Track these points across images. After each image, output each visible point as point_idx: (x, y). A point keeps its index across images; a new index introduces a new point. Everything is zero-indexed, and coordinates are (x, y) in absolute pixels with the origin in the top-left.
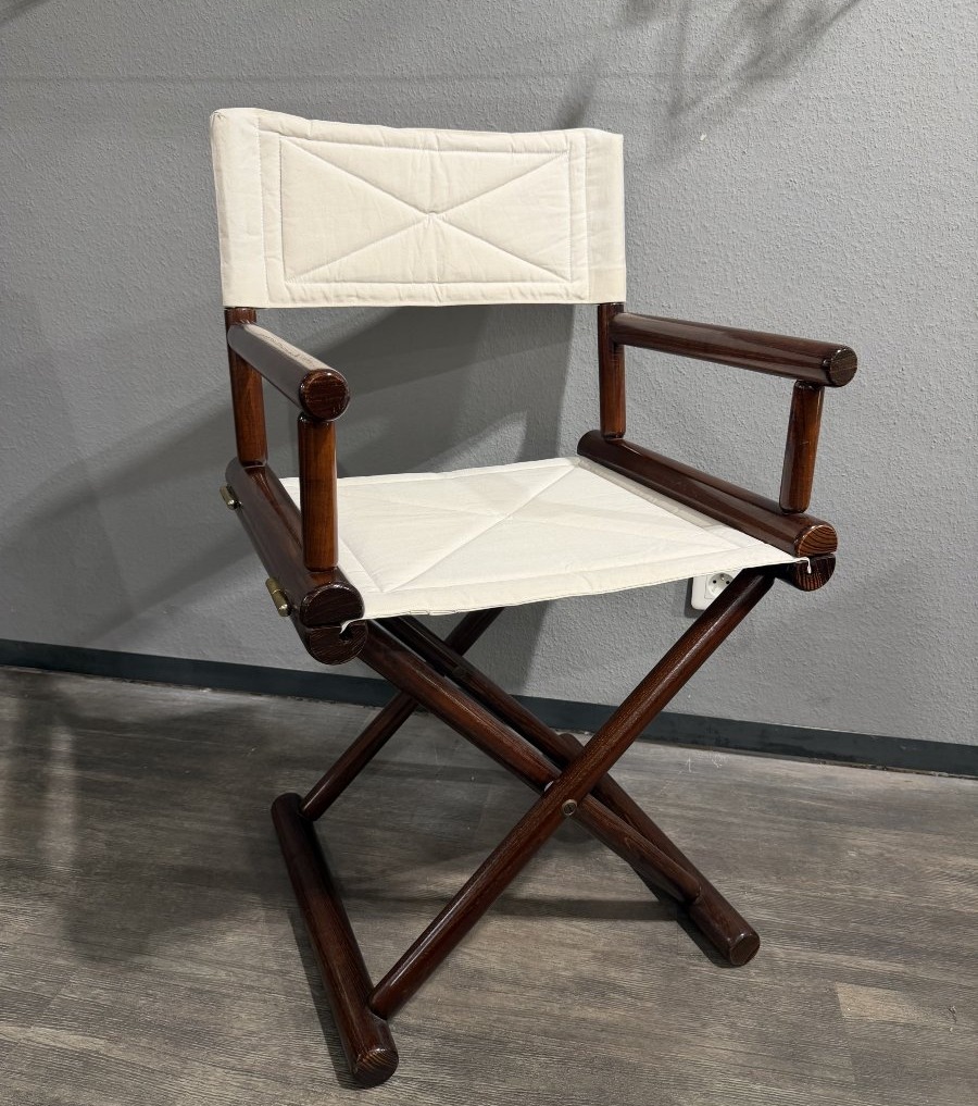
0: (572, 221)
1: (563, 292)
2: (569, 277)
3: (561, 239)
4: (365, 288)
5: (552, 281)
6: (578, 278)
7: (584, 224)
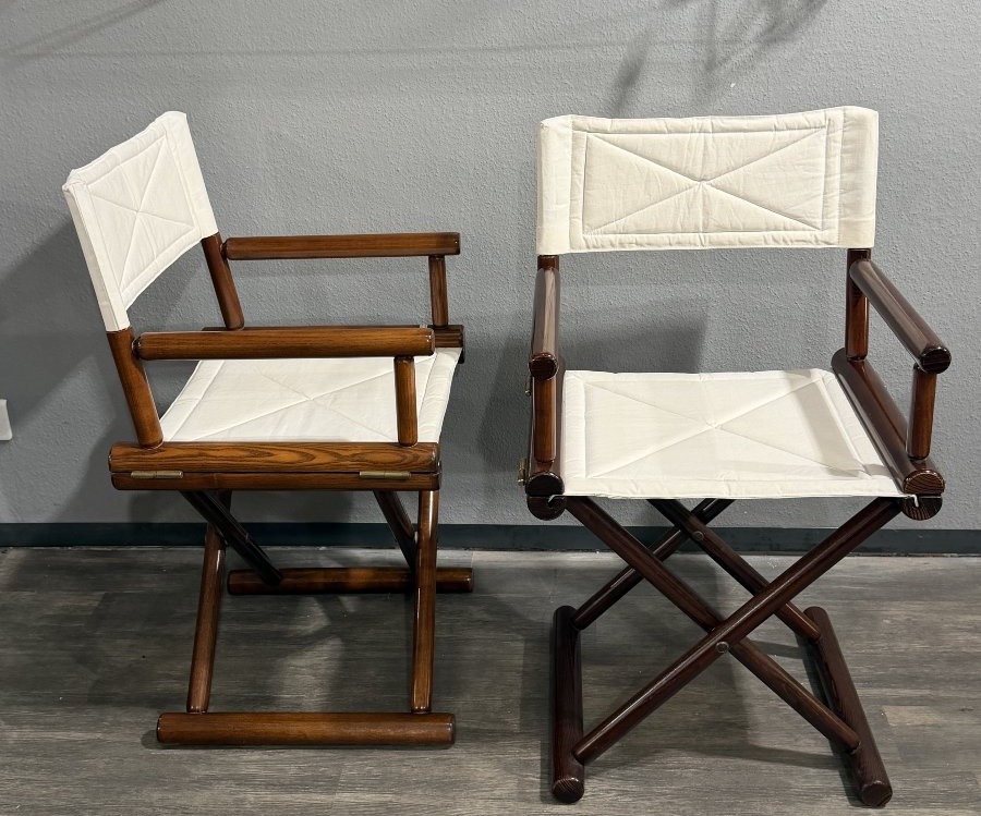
0: (826, 182)
1: (813, 239)
2: (819, 226)
3: (815, 197)
4: (644, 238)
5: (804, 230)
6: (828, 228)
7: (837, 185)
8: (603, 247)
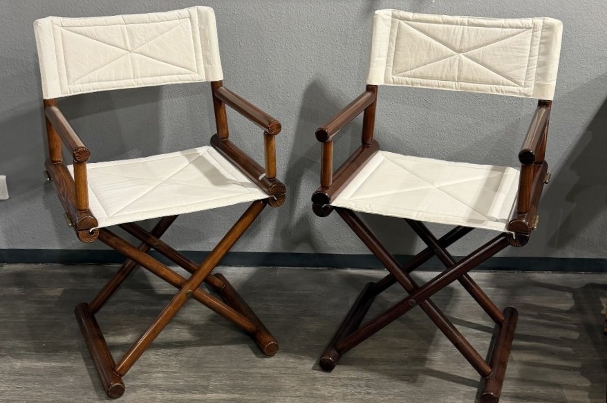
0: (529, 60)
1: (518, 92)
2: (523, 85)
3: (521, 68)
4: (425, 81)
5: (514, 86)
6: (528, 86)
7: (536, 62)
8: (402, 83)
